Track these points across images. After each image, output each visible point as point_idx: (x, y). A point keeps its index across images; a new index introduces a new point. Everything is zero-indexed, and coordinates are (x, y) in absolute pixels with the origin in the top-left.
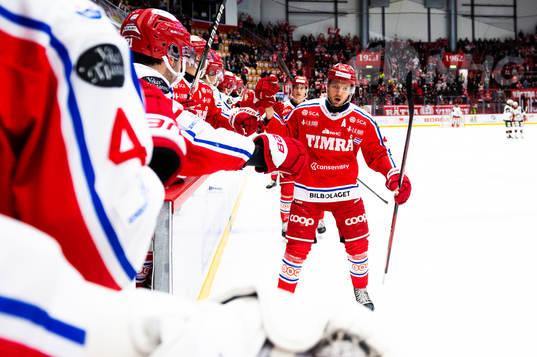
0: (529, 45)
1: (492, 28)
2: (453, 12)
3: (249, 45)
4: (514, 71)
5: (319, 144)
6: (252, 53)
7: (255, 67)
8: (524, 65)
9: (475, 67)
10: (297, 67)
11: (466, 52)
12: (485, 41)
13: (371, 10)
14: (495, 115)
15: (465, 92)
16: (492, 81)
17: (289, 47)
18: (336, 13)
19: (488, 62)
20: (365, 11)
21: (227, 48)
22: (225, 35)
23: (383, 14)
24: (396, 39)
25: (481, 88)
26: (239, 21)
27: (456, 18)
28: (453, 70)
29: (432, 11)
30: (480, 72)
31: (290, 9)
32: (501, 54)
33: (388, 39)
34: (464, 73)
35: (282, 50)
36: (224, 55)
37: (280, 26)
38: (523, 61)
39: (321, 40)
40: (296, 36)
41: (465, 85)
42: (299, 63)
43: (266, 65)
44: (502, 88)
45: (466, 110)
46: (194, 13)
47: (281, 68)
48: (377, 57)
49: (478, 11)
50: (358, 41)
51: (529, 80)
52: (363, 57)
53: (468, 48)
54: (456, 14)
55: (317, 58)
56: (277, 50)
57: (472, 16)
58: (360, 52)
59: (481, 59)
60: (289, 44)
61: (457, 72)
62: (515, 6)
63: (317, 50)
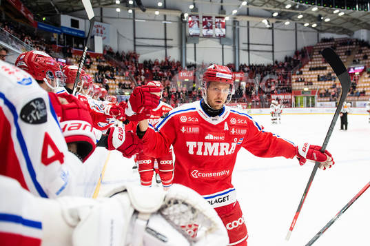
0: (281, 68)
1: (260, 57)
2: (237, 48)
3: (110, 65)
4: (273, 83)
5: (203, 150)
6: (112, 71)
7: (114, 79)
8: (278, 80)
9: (250, 81)
10: (141, 80)
11: (244, 71)
12: (256, 65)
13: (188, 45)
14: (262, 109)
15: (244, 96)
16: (260, 89)
17: (136, 68)
18: (166, 47)
19: (258, 77)
20: (184, 46)
21: (96, 68)
22: (95, 59)
23: (195, 48)
24: (203, 63)
25: (253, 93)
26: (104, 50)
27: (239, 52)
28: (237, 82)
29: (224, 47)
30: (253, 84)
31: (137, 44)
32: (265, 73)
33: (198, 63)
34: (244, 84)
35: (132, 69)
36: (94, 72)
37: (131, 54)
38: (277, 78)
39: (156, 63)
40: (140, 61)
41: (244, 92)
42: (143, 77)
43: (122, 78)
44: (266, 93)
45: (245, 106)
46: (74, 45)
47: (131, 80)
48: (192, 74)
49: (251, 47)
50: (179, 64)
51: (281, 89)
52: (183, 74)
53: (246, 69)
54: (239, 49)
55: (154, 74)
56: (128, 68)
57: (248, 50)
58: (180, 71)
59: (254, 76)
60: (136, 65)
61: (239, 83)
62: (273, 45)
63: (154, 69)
